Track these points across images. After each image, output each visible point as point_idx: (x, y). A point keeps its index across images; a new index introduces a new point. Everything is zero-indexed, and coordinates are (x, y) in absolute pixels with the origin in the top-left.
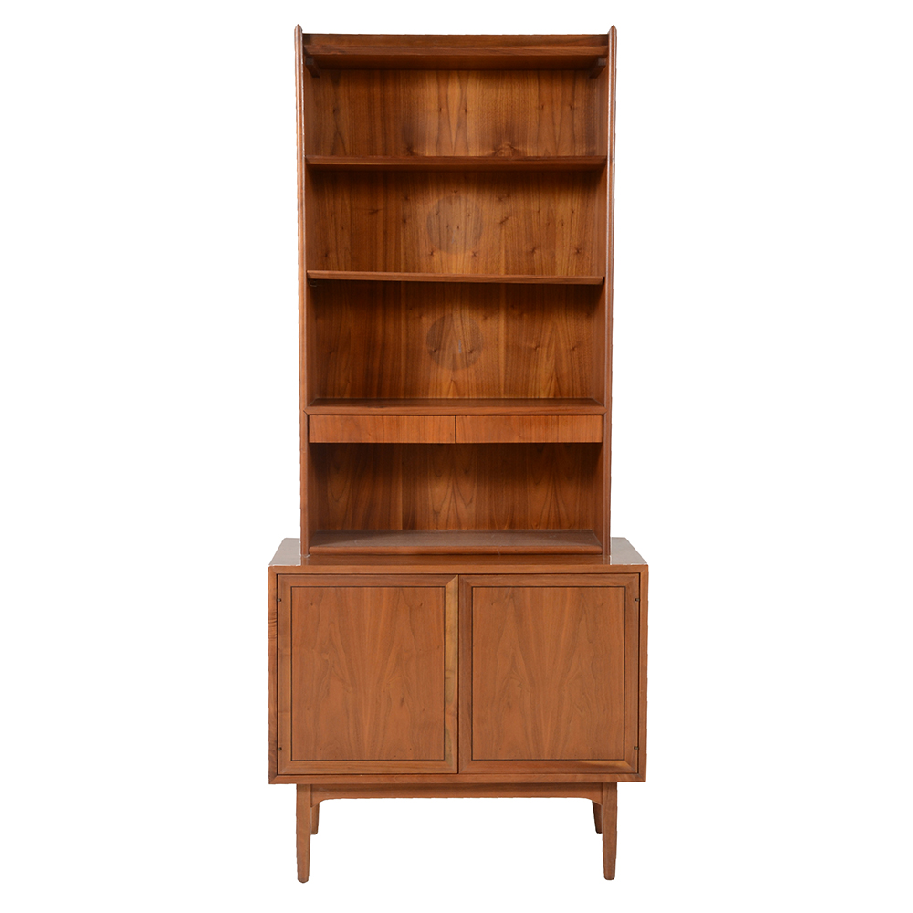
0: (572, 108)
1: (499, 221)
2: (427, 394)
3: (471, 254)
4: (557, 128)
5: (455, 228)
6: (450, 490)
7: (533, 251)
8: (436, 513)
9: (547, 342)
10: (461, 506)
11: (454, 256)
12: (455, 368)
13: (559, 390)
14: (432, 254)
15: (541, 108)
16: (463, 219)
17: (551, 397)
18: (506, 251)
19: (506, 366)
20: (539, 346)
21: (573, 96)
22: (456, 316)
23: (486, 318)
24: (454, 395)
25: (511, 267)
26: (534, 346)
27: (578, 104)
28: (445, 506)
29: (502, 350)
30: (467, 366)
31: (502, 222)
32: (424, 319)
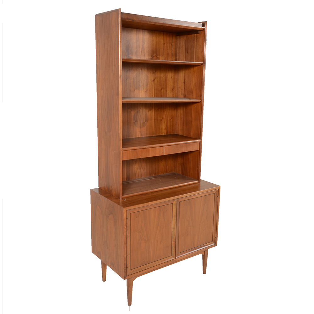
0: (172, 45)
1: (153, 80)
2: (133, 136)
3: (145, 91)
4: (168, 51)
5: (141, 82)
6: (139, 166)
7: (161, 90)
8: (135, 174)
9: (164, 118)
10: (142, 170)
11: (140, 91)
12: (140, 128)
13: (167, 132)
14: (134, 91)
15: (164, 44)
16: (143, 79)
17: (165, 134)
18: (154, 90)
19: (154, 126)
20: (162, 119)
21: (172, 41)
22: (141, 110)
23: (149, 111)
24: (140, 136)
25: (156, 94)
26: (161, 119)
27: (173, 44)
28: (138, 171)
29: (153, 121)
30: (144, 127)
31: (154, 80)
32: (132, 112)
